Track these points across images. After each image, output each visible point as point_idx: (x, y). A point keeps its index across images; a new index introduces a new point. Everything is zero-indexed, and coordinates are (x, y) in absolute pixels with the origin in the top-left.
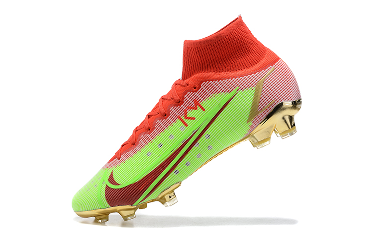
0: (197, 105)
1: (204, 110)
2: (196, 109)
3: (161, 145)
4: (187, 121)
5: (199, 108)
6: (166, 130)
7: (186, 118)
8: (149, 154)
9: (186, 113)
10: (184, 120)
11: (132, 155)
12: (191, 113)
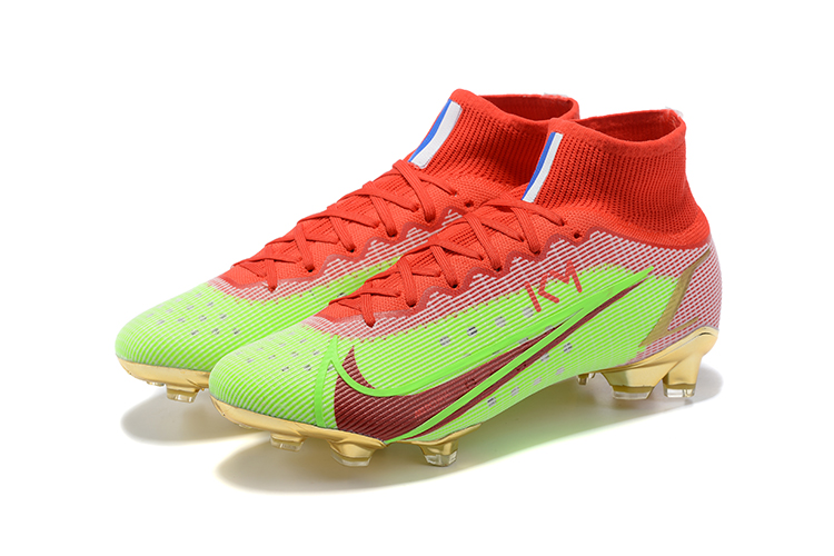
0: (569, 273)
1: (580, 290)
2: (566, 281)
3: (473, 331)
4: (540, 299)
5: (572, 281)
6: (492, 302)
7: (542, 293)
8: (445, 341)
9: (543, 283)
10: (537, 295)
11: (404, 327)
12: (553, 287)
